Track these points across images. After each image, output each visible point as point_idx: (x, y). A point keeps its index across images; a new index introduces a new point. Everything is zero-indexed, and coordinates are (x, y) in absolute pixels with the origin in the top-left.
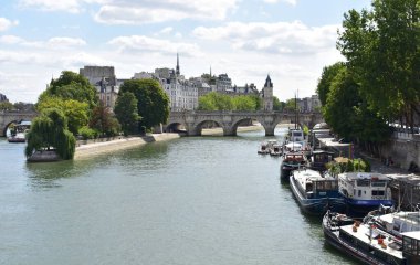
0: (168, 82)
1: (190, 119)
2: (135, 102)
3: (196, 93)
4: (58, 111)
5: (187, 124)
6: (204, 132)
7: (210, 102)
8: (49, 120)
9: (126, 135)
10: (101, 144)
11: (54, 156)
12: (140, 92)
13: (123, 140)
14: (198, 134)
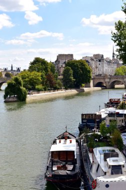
0: (100, 61)
1: (107, 80)
2: (71, 72)
3: (115, 67)
4: (18, 77)
5: (106, 82)
6: (116, 86)
7: (121, 71)
8: (14, 82)
9: (66, 89)
10: (49, 93)
11: (15, 99)
12: (75, 66)
13: (64, 91)
14: (112, 87)
